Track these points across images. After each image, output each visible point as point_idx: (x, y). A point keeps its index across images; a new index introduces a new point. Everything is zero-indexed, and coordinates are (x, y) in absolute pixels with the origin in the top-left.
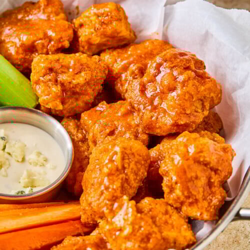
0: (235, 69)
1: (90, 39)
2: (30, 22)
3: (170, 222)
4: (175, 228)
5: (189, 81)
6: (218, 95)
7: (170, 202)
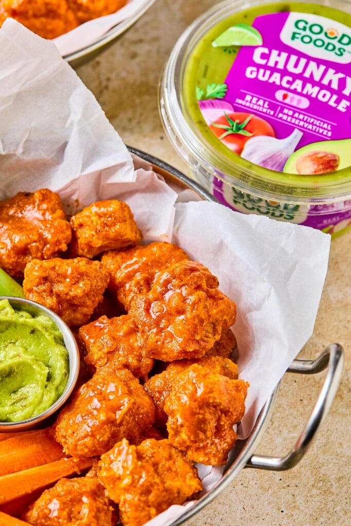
0: (251, 288)
1: (90, 242)
2: (24, 220)
3: (174, 469)
4: (180, 476)
5: (200, 304)
6: (231, 317)
7: (175, 444)
